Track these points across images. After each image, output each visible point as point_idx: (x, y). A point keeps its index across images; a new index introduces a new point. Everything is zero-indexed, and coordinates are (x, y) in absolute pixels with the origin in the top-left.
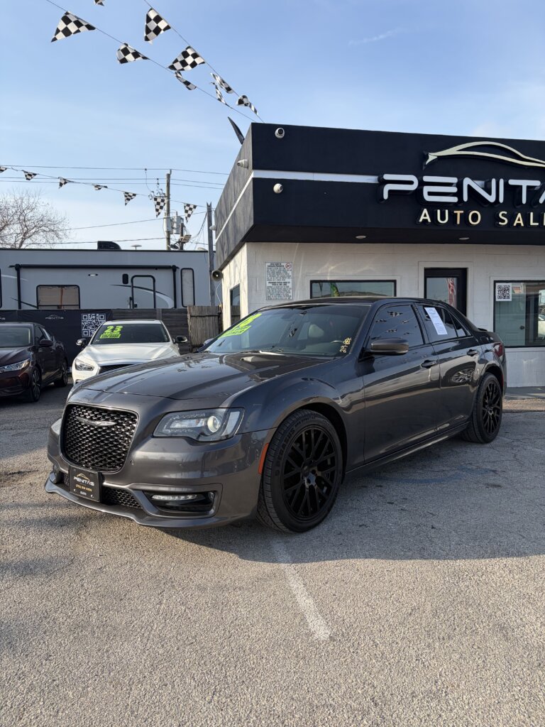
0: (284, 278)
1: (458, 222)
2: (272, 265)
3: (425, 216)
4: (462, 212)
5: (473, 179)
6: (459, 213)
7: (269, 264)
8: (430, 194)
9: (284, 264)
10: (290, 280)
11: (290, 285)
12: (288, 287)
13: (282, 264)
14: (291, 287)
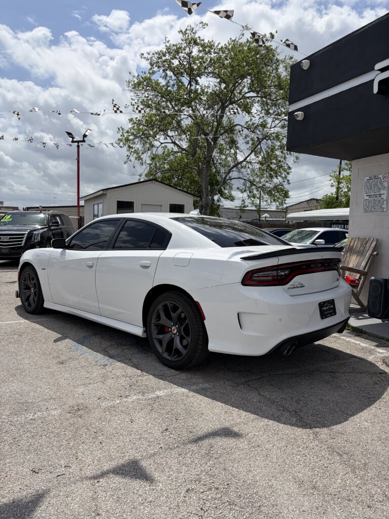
0: (379, 189)
2: (370, 179)
7: (368, 178)
9: (381, 176)
10: (385, 192)
11: (384, 197)
12: (383, 198)
13: (379, 176)
14: (385, 198)
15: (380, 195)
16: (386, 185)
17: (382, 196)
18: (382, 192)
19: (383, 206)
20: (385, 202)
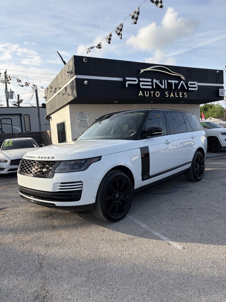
1: (152, 96)
2: (80, 113)
3: (141, 94)
4: (153, 92)
5: (156, 80)
6: (152, 92)
8: (142, 85)
13: (84, 113)
14: (88, 122)
15: (86, 121)
16: (88, 117)
17: (87, 121)
18: (86, 119)
19: (88, 125)
20: (88, 124)
